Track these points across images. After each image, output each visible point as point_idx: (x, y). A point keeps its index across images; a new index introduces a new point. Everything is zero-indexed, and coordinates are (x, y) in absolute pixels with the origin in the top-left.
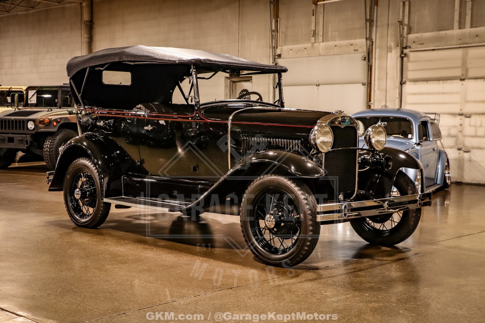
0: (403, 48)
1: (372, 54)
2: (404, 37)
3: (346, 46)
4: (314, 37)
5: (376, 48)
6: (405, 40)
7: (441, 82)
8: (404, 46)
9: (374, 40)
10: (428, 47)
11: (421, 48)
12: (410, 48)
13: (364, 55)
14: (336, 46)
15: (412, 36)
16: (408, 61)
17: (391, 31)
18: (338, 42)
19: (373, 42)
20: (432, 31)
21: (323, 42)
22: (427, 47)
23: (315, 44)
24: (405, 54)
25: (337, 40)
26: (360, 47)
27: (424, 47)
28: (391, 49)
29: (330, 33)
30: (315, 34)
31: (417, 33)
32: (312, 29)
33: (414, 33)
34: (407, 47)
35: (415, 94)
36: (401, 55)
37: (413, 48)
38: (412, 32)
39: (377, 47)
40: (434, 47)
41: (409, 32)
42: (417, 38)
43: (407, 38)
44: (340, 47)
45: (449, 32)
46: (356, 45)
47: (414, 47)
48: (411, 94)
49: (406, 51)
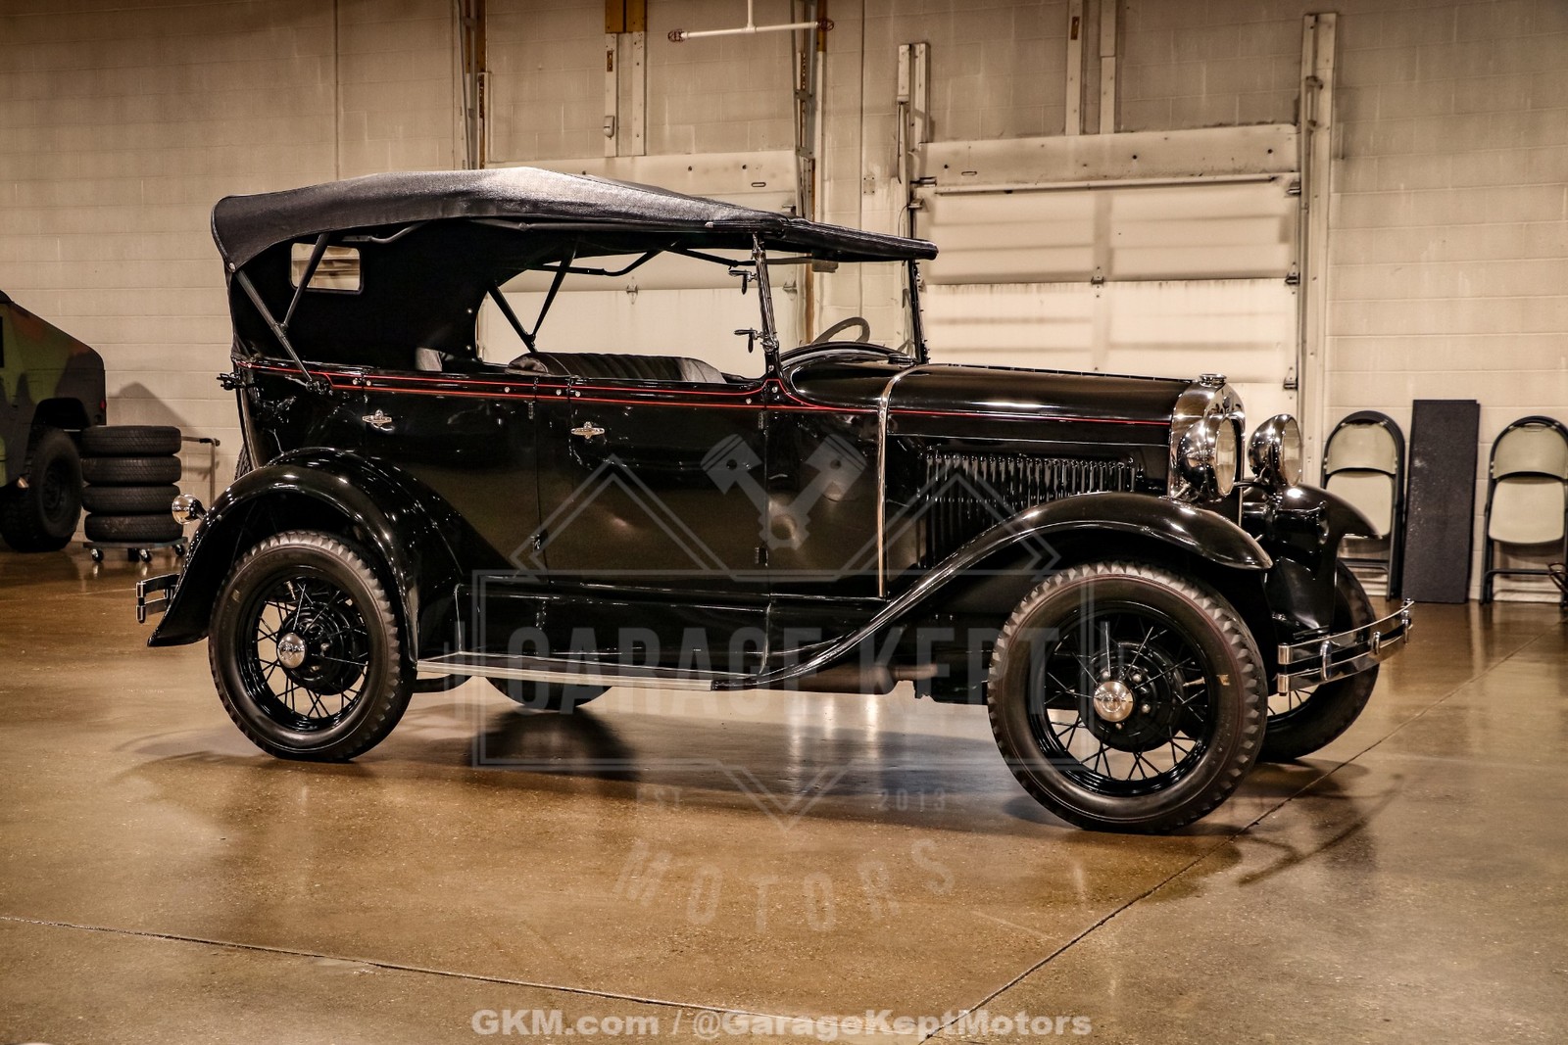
0: (912, 182)
1: (813, 196)
2: (913, 150)
3: (726, 169)
4: (614, 138)
5: (823, 181)
6: (917, 160)
7: (1034, 286)
8: (916, 178)
9: (817, 155)
10: (990, 183)
11: (970, 184)
12: (935, 183)
13: (789, 201)
14: (690, 169)
15: (937, 149)
16: (932, 222)
17: (872, 129)
18: (695, 159)
19: (814, 161)
20: (1000, 136)
21: (645, 155)
22: (986, 183)
23: (618, 160)
24: (922, 202)
25: (694, 149)
26: (773, 176)
27: (978, 184)
28: (872, 183)
29: (667, 127)
30: (615, 128)
31: (954, 139)
32: (607, 114)
33: (945, 139)
34: (926, 181)
35: (953, 322)
36: (908, 205)
37: (943, 185)
38: (937, 136)
39: (826, 177)
40: (1007, 182)
41: (930, 136)
42: (956, 153)
43: (923, 155)
44: (707, 171)
45: (1052, 142)
46: (759, 167)
47: (946, 180)
48: (940, 322)
49: (921, 192)
